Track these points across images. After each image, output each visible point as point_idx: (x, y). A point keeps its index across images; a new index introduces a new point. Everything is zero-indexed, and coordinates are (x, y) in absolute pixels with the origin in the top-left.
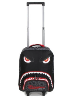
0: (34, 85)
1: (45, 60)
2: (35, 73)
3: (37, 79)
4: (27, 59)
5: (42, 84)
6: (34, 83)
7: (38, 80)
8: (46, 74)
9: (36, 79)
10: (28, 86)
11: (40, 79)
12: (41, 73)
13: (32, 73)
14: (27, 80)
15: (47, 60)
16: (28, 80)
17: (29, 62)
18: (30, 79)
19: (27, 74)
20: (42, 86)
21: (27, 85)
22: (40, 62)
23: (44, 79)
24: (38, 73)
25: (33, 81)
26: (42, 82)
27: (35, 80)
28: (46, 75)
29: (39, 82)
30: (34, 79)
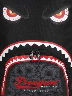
0: (29, 75)
1: (57, 14)
2: (31, 44)
3: (37, 59)
4: (11, 12)
5: (49, 74)
6: (29, 70)
7: (39, 62)
8: (59, 49)
9: (34, 59)
10: (14, 81)
11: (43, 59)
12: (46, 45)
13: (24, 44)
14: (12, 62)
15: (61, 13)
16: (15, 61)
17: (17, 18)
18: (18, 60)
19: (11, 48)
20: (49, 77)
21: (12, 78)
22: (45, 18)
23: (53, 60)
24: (39, 44)
25: (27, 66)
26: (49, 68)
27: (31, 62)
28: (60, 51)
29: (41, 66)
30: (28, 59)
